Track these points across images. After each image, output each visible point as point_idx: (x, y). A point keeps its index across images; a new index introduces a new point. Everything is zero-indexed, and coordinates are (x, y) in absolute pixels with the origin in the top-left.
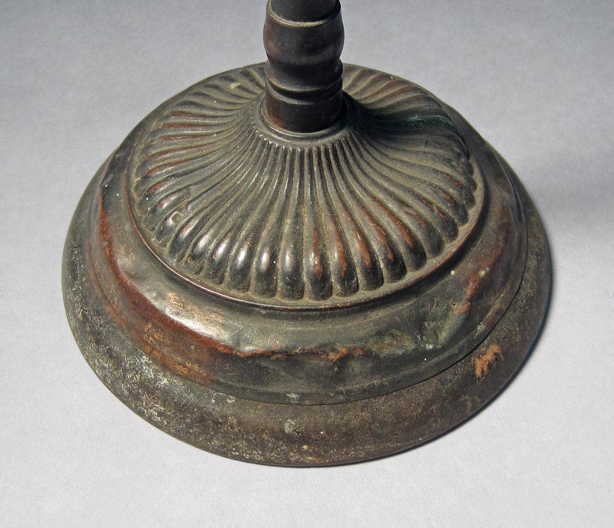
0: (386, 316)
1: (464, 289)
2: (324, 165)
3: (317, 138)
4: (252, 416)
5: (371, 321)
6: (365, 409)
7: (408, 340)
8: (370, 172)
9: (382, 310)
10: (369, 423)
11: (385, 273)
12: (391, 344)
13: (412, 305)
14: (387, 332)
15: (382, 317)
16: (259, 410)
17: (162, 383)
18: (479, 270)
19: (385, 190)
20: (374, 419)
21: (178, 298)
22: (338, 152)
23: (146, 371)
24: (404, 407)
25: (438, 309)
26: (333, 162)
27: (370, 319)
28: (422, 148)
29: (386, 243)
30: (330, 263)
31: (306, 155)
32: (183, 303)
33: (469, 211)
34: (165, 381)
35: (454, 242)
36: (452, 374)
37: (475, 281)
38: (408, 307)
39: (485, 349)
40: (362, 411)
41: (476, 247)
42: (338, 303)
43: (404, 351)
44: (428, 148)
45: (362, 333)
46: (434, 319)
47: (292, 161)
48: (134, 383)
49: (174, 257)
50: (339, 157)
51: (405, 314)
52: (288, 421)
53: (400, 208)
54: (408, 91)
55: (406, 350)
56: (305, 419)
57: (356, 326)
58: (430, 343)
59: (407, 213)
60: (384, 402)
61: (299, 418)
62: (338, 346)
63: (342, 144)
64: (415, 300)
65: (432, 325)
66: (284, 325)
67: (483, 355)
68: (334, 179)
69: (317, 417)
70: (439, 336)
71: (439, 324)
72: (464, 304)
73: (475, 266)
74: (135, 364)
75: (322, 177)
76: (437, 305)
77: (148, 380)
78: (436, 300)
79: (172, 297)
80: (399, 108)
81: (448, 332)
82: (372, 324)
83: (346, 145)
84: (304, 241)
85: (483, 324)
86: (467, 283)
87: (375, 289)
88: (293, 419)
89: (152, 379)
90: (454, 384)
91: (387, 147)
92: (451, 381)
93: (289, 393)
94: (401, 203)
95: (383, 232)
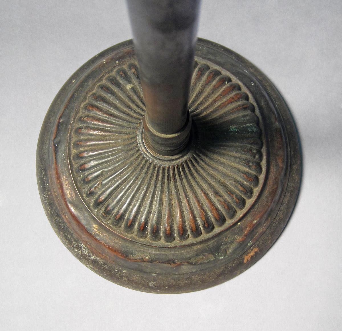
0: (201, 248)
1: (244, 231)
2: (176, 173)
3: (173, 160)
4: (135, 279)
5: (194, 250)
6: (188, 280)
7: (211, 256)
8: (202, 172)
9: (200, 245)
10: (189, 285)
11: (203, 231)
12: (202, 259)
13: (216, 241)
14: (201, 254)
15: (199, 248)
16: (138, 277)
17: (92, 258)
18: (253, 220)
19: (209, 184)
20: (191, 283)
21: (98, 228)
22: (185, 166)
23: (84, 251)
24: (206, 278)
25: (229, 240)
26: (181, 171)
27: (193, 249)
28: (234, 154)
29: (205, 220)
30: (175, 229)
31: (166, 168)
32: (101, 231)
33: (254, 190)
34: (93, 257)
35: (242, 211)
36: (232, 264)
37: (250, 227)
38: (213, 242)
39: (251, 251)
40: (186, 280)
41: (254, 209)
42: (178, 245)
43: (209, 261)
44: (237, 154)
45: (188, 256)
46: (226, 244)
47: (158, 171)
48: (79, 254)
49: (95, 209)
50: (185, 168)
51: (211, 246)
52: (151, 282)
53: (215, 197)
54: (233, 102)
55: (210, 260)
56: (159, 282)
57: (186, 252)
58: (222, 256)
59: (218, 200)
60: (197, 277)
61: (156, 281)
62: (176, 261)
63: (187, 162)
64: (217, 238)
65: (225, 247)
66: (151, 250)
67: (249, 254)
68: (181, 179)
69: (165, 282)
70: (228, 251)
71: (228, 246)
72: (243, 237)
73: (252, 219)
74: (78, 246)
75: (175, 178)
76: (229, 238)
77: (85, 255)
78: (228, 236)
79: (95, 227)
80: (226, 117)
81: (232, 249)
82: (194, 252)
83: (190, 162)
84: (162, 216)
85: (251, 242)
86: (246, 228)
87: (197, 238)
88: (153, 281)
89: (87, 255)
90: (232, 268)
91: (214, 153)
92: (231, 267)
93: (152, 273)
94: (217, 194)
95: (204, 213)
